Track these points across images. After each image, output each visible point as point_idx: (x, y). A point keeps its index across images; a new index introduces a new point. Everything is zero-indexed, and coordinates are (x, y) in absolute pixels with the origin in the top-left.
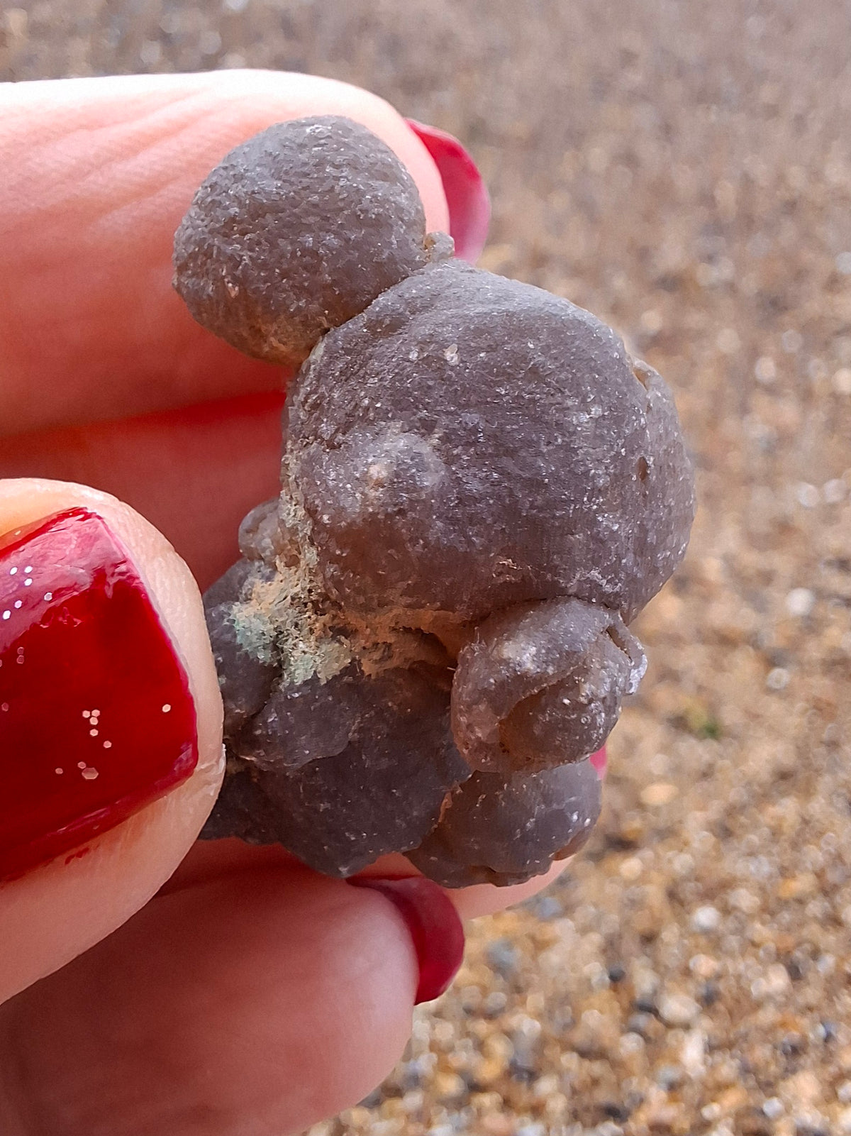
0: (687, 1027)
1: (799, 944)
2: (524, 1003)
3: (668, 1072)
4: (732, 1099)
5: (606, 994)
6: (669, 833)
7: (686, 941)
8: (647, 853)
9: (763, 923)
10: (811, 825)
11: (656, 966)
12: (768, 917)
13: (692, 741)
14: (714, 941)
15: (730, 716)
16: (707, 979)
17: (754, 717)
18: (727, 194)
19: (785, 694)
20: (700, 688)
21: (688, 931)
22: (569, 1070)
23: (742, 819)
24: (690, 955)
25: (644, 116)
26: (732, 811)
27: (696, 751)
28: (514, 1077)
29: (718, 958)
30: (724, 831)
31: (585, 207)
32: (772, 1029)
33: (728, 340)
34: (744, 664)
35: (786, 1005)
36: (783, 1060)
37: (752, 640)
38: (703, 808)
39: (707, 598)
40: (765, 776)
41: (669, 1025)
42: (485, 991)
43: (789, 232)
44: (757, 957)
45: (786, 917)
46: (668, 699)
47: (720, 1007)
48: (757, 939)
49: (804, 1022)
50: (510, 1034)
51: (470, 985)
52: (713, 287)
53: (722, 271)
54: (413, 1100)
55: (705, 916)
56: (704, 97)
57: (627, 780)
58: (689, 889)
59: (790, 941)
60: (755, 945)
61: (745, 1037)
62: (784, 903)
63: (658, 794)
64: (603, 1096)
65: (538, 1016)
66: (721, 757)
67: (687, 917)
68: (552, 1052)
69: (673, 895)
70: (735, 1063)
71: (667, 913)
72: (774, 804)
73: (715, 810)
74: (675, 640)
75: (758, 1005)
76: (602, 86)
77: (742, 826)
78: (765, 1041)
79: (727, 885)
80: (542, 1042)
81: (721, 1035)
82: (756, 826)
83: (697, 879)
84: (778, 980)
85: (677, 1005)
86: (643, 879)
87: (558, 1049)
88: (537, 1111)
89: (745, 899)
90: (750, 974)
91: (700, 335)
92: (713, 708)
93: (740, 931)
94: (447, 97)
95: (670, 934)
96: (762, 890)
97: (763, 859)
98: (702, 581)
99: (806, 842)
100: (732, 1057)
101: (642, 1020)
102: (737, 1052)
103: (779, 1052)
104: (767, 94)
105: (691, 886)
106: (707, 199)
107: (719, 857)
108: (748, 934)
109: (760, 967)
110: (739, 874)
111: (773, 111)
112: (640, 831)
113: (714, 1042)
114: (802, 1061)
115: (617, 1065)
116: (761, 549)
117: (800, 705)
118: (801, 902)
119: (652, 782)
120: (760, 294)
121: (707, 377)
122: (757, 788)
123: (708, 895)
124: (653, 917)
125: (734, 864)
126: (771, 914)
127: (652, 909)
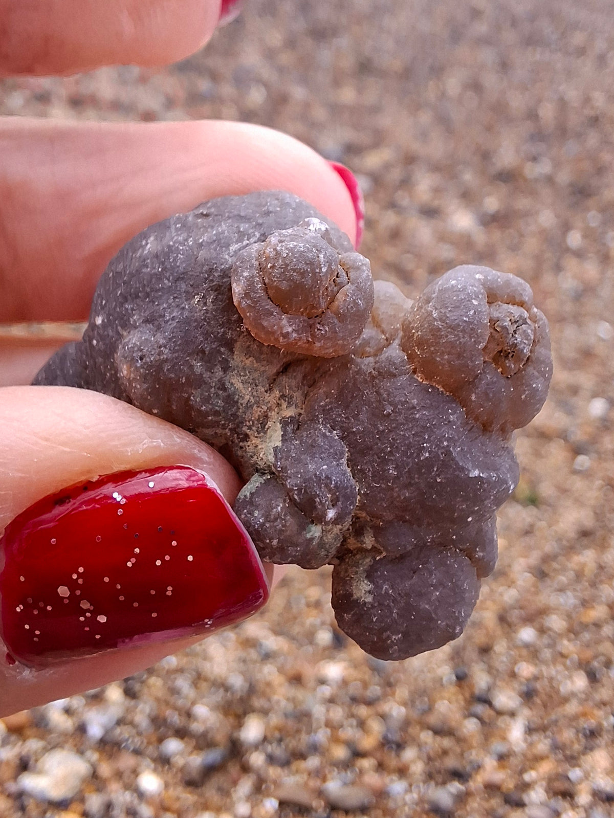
0: (513, 714)
1: (595, 657)
2: (393, 694)
3: (498, 746)
4: (546, 768)
5: (453, 689)
6: (500, 574)
7: (512, 653)
8: (485, 589)
9: (569, 640)
10: (605, 570)
11: (490, 670)
12: (572, 636)
13: (519, 508)
14: (533, 653)
15: (546, 490)
16: (528, 680)
17: (564, 491)
18: (547, 112)
19: (586, 474)
20: (524, 469)
21: (513, 645)
22: (426, 743)
23: (555, 565)
24: (515, 663)
25: (487, 56)
26: (547, 559)
27: (520, 515)
28: (386, 749)
29: (536, 665)
30: (541, 574)
31: (444, 122)
32: (575, 718)
33: (547, 218)
34: (556, 453)
35: (586, 700)
36: (583, 741)
37: (563, 435)
38: (526, 557)
40: (572, 534)
41: (499, 713)
42: (365, 685)
43: (593, 140)
44: (565, 665)
45: (586, 636)
47: (537, 700)
48: (564, 651)
49: (600, 713)
50: (383, 717)
51: (356, 680)
52: (536, 180)
53: (544, 168)
54: (313, 762)
55: (527, 634)
56: (531, 41)
58: (514, 615)
59: (589, 654)
60: (562, 655)
61: (556, 722)
62: (585, 626)
64: (451, 763)
65: (405, 704)
66: (540, 520)
67: (513, 635)
68: (413, 730)
69: (502, 619)
70: (548, 742)
71: (499, 632)
72: (578, 554)
73: (534, 558)
75: (565, 700)
76: (456, 35)
77: (555, 570)
78: (570, 726)
79: (543, 612)
80: (406, 724)
81: (537, 721)
82: (564, 569)
83: (521, 608)
84: (580, 682)
85: (505, 698)
86: (481, 606)
87: (418, 727)
88: (402, 772)
89: (556, 623)
90: (559, 677)
91: (527, 214)
92: (534, 484)
93: (552, 646)
94: (344, 42)
95: (500, 647)
96: (569, 617)
97: (569, 593)
99: (601, 582)
100: (546, 737)
101: (480, 709)
102: (549, 733)
103: (580, 735)
104: (578, 38)
105: (516, 612)
106: (532, 115)
107: (537, 593)
108: (559, 648)
109: (566, 673)
110: (552, 605)
111: (581, 52)
113: (533, 726)
114: (598, 742)
115: (460, 740)
116: (570, 369)
117: (598, 483)
118: (597, 625)
120: (571, 185)
121: (532, 244)
122: (565, 543)
123: (529, 620)
124: (488, 634)
125: (547, 597)
126: (574, 634)
127: (486, 629)
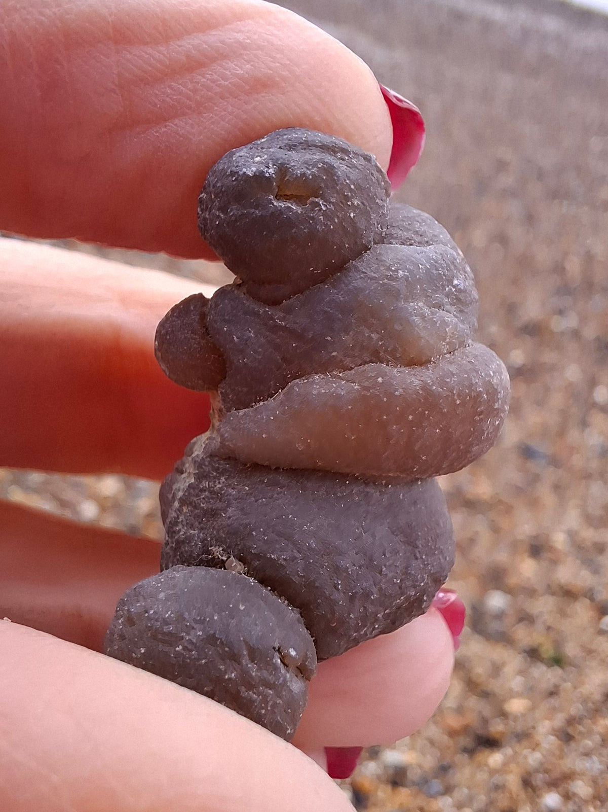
6: (524, 736)
8: (509, 751)
9: (595, 808)
12: (599, 803)
13: (543, 668)
15: (571, 650)
17: (590, 652)
18: (574, 266)
20: (549, 628)
23: (581, 728)
25: (514, 208)
26: (571, 721)
27: (546, 675)
30: (566, 737)
33: (573, 373)
34: (582, 612)
37: (589, 594)
38: (550, 719)
39: (555, 562)
40: (599, 697)
46: (524, 636)
52: (562, 333)
53: (570, 322)
55: (552, 799)
56: (557, 194)
57: (494, 695)
58: (539, 779)
63: (516, 706)
66: (565, 681)
67: (538, 799)
69: (527, 782)
71: (523, 796)
73: (559, 720)
74: (531, 593)
76: (482, 186)
77: (580, 733)
79: (569, 777)
82: (589, 734)
83: (546, 771)
86: (503, 769)
89: (582, 788)
91: (552, 368)
92: (558, 644)
96: (595, 782)
97: (595, 758)
98: (551, 549)
105: (540, 776)
106: (559, 269)
107: (561, 757)
110: (577, 769)
112: (502, 733)
116: (596, 527)
119: (512, 697)
120: (598, 339)
121: (557, 400)
122: (590, 704)
123: (553, 784)
124: (511, 798)
125: (573, 762)
126: (601, 801)
127: (511, 794)
